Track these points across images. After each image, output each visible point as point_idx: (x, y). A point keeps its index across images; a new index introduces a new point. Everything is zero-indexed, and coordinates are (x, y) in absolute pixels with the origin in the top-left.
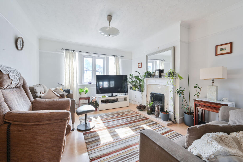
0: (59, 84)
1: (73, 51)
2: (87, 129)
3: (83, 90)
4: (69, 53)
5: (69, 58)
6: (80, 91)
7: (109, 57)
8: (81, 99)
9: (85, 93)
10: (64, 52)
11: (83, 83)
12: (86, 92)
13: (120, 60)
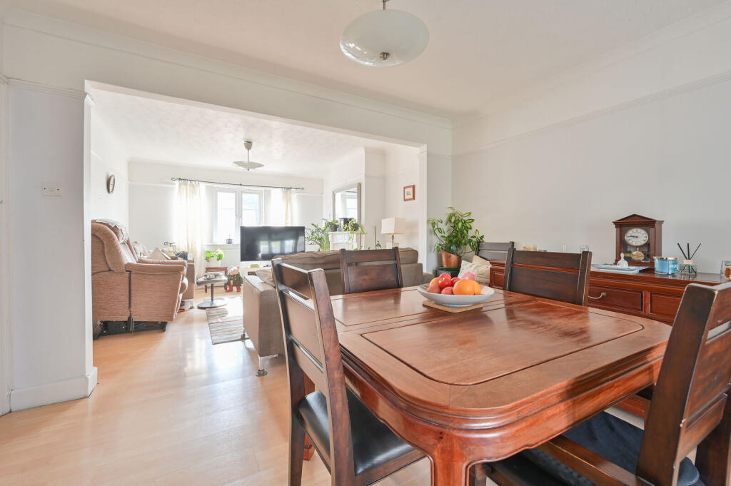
0: (166, 243)
1: (194, 182)
2: (213, 306)
3: (212, 254)
4: (186, 185)
5: (187, 195)
6: (208, 255)
7: (270, 191)
8: (208, 269)
9: (218, 260)
10: (177, 183)
11: (214, 241)
12: (220, 257)
13: (294, 195)
